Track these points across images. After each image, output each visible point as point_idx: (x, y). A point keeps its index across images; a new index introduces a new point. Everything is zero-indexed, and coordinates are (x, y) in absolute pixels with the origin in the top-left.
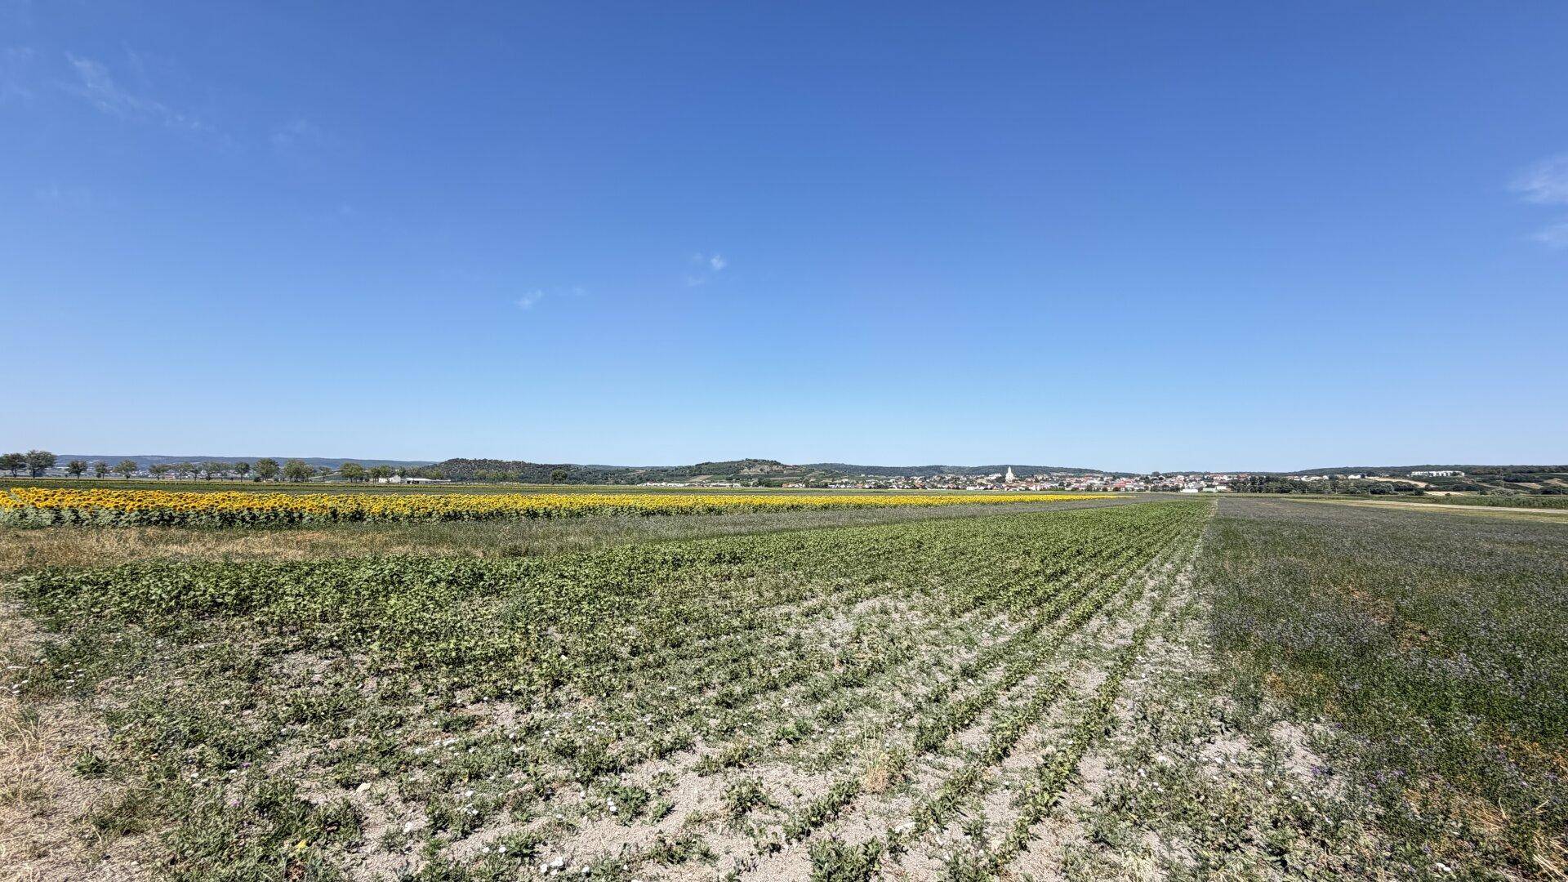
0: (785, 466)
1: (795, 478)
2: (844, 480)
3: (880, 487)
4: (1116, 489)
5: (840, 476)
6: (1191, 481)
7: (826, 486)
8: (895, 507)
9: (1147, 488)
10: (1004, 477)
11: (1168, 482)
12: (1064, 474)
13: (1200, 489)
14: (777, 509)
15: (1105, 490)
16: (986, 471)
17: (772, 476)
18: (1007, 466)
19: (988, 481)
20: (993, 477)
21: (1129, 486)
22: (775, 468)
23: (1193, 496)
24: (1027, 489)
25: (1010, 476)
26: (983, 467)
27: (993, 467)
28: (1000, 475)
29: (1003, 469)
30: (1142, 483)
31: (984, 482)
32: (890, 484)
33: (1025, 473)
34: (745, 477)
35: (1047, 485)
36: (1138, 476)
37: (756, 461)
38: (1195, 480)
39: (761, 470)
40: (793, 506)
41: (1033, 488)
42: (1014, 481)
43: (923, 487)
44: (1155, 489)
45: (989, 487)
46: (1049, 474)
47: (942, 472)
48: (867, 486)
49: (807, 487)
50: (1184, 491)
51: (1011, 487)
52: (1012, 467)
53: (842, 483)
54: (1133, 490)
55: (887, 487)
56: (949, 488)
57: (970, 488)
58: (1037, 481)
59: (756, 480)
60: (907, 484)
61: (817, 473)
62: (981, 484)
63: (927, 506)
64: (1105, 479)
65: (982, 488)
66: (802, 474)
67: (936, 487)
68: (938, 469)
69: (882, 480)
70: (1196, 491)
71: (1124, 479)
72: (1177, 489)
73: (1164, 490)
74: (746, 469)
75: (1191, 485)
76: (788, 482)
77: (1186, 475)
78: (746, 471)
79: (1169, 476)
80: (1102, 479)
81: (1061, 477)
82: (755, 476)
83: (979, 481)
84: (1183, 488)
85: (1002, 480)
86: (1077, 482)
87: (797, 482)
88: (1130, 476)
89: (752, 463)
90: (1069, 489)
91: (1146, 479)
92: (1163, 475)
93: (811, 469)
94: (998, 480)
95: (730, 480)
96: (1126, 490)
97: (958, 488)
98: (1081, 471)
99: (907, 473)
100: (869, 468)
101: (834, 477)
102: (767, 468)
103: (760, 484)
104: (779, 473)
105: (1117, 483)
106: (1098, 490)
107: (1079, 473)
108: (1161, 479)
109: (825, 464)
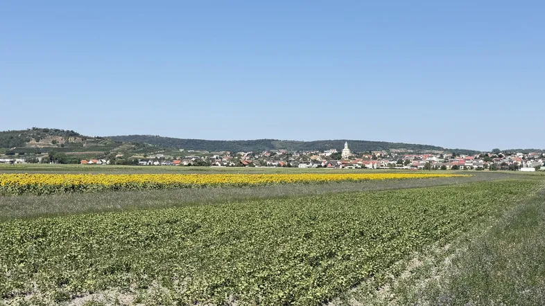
0: (84, 138)
1: (97, 153)
2: (159, 156)
3: (201, 164)
4: (455, 168)
5: (153, 150)
6: (529, 159)
7: (136, 162)
8: (204, 186)
9: (486, 166)
10: (341, 153)
11: (506, 160)
12: (403, 150)
13: (537, 168)
14: (52, 190)
15: (444, 168)
16: (320, 146)
17: (70, 150)
18: (344, 141)
19: (323, 157)
20: (328, 154)
21: (468, 164)
22: (71, 139)
23: (531, 175)
24: (363, 167)
25: (346, 152)
26: (318, 142)
27: (329, 142)
28: (336, 152)
29: (339, 145)
30: (481, 161)
31: (318, 159)
32: (213, 160)
33: (361, 148)
34: (30, 150)
35: (385, 163)
36: (478, 153)
37: (46, 131)
38: (533, 158)
39: (54, 142)
40: (73, 187)
41: (369, 166)
42: (350, 158)
43: (251, 164)
44: (493, 168)
45: (323, 164)
46: (387, 150)
47: (273, 147)
48: (185, 163)
49: (112, 163)
50: (522, 169)
51: (346, 165)
52: (349, 142)
53: (155, 160)
54: (472, 168)
55: (209, 165)
56: (279, 165)
57: (303, 166)
58: (375, 158)
59: (46, 155)
60: (232, 160)
61: (125, 146)
62: (315, 161)
63: (242, 185)
64: (445, 156)
65: (316, 165)
66: (107, 148)
67: (265, 164)
68: (268, 144)
69: (204, 156)
70: (533, 170)
71: (464, 157)
72: (515, 167)
73: (502, 169)
74: (33, 141)
75: (529, 163)
76: (88, 157)
77: (525, 152)
78: (33, 143)
79: (508, 153)
80: (441, 157)
81: (400, 153)
82: (45, 150)
83: (313, 157)
84: (521, 166)
85: (337, 156)
86: (416, 159)
87: (100, 157)
88: (470, 153)
89: (40, 133)
90: (408, 167)
91: (485, 157)
92: (504, 152)
93: (117, 141)
94: (333, 156)
95: (10, 154)
96: (465, 168)
97: (289, 166)
98: (421, 147)
99: (233, 148)
100: (189, 141)
101: (146, 151)
102: (60, 140)
103: (51, 159)
104: (77, 146)
105: (457, 160)
106: (436, 169)
107: (419, 149)
108: (501, 156)
109: (136, 136)
